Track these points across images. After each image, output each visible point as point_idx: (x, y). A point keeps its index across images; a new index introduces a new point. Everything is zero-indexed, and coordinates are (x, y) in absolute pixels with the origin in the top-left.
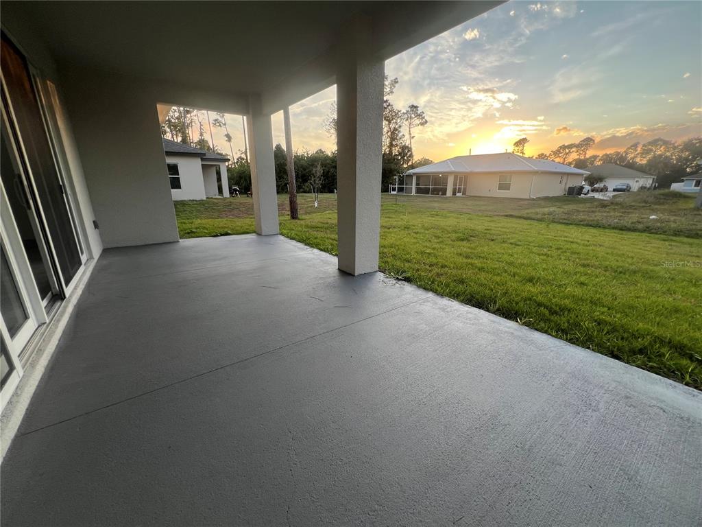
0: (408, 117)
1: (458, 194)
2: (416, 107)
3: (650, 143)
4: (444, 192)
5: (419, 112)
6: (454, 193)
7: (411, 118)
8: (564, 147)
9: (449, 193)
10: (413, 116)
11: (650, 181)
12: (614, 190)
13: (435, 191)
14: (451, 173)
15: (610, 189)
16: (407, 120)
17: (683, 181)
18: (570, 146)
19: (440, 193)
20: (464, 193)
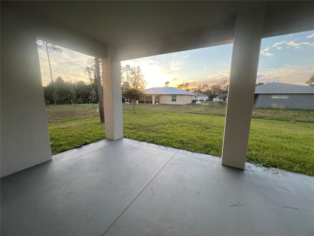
0: (126, 70)
1: (157, 103)
2: (129, 66)
3: (204, 85)
4: (151, 102)
5: (130, 68)
6: (155, 103)
7: (127, 70)
8: (181, 85)
9: (154, 103)
10: (128, 69)
11: (207, 98)
12: (200, 101)
13: (147, 102)
14: (154, 94)
15: (199, 100)
16: (125, 71)
17: (216, 98)
18: (182, 85)
19: (150, 103)
20: (159, 103)
